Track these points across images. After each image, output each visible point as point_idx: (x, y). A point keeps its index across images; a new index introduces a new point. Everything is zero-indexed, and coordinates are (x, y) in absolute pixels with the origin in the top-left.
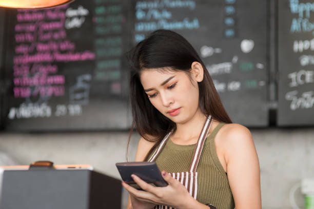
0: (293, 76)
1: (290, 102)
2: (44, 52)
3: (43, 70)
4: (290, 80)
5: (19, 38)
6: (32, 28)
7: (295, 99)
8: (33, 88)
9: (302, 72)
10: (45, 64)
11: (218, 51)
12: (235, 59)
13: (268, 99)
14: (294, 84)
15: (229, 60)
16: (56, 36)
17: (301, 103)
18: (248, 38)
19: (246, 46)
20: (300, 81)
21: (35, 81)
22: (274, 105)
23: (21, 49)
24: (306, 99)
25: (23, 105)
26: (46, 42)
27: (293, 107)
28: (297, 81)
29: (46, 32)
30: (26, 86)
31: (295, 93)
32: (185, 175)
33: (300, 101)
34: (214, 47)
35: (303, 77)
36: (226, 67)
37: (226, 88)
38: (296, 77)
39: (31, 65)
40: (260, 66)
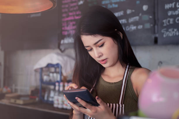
0: (164, 21)
1: (163, 33)
2: (71, 16)
3: (71, 23)
4: (163, 23)
5: (63, 11)
6: (67, 6)
7: (165, 32)
8: (68, 31)
9: (169, 19)
10: (71, 21)
11: (133, 11)
12: (140, 15)
13: (154, 33)
14: (165, 25)
15: (138, 15)
16: (75, 9)
17: (168, 34)
18: (146, 4)
19: (145, 8)
20: (168, 24)
21: (68, 28)
22: (157, 35)
23: (64, 15)
24: (170, 32)
25: (65, 38)
26: (71, 12)
27: (164, 36)
28: (166, 23)
29: (72, 7)
30: (66, 30)
31: (165, 29)
32: (116, 106)
33: (167, 33)
34: (132, 9)
35: (169, 21)
36: (137, 18)
37: (137, 28)
38: (166, 21)
39: (67, 21)
40: (151, 17)
